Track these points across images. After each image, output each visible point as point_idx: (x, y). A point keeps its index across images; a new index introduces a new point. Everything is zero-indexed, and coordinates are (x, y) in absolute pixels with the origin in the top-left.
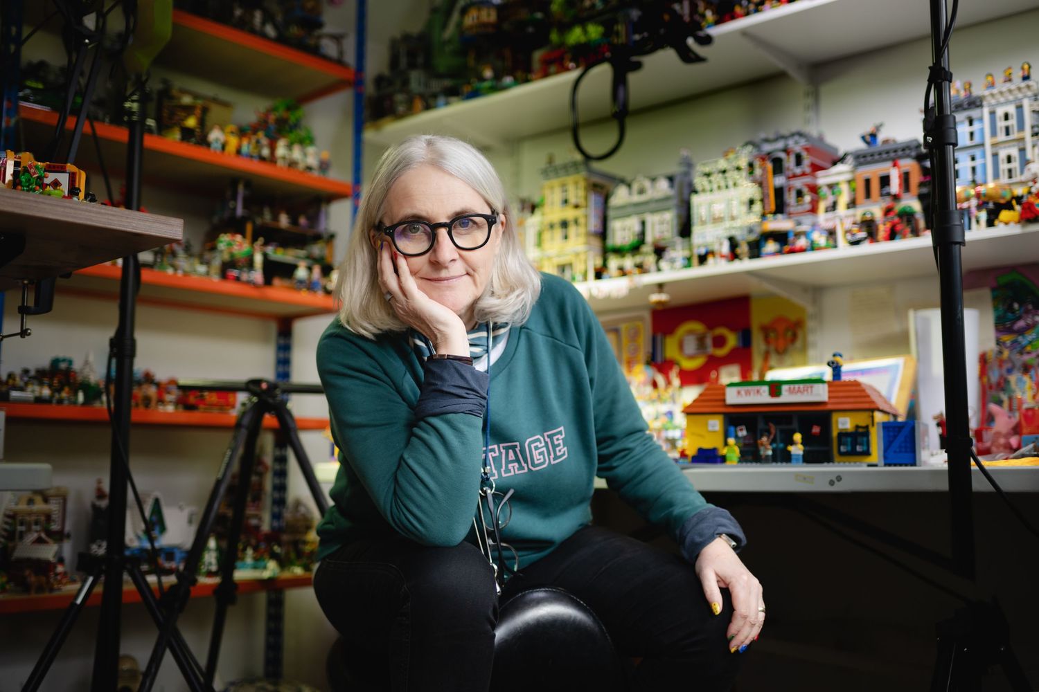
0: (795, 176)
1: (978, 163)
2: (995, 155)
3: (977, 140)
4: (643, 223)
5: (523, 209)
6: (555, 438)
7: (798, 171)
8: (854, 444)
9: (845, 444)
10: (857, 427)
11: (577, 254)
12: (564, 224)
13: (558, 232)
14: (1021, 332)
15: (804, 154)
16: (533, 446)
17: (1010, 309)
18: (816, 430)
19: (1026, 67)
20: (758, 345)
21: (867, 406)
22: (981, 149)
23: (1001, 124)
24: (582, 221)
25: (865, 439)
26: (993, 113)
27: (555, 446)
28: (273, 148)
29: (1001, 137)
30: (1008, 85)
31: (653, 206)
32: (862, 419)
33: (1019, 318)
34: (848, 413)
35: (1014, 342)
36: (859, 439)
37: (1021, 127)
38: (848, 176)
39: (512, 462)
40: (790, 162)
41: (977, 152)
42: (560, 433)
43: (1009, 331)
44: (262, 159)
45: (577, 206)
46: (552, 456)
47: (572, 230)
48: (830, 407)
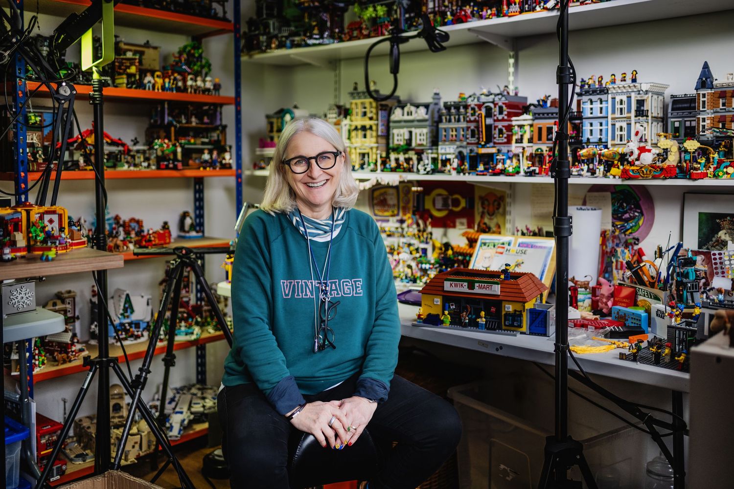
0: (498, 120)
1: (604, 127)
2: (613, 125)
3: (603, 114)
4: (411, 133)
5: (339, 114)
6: (357, 283)
7: (500, 117)
8: (513, 321)
9: (508, 320)
10: (515, 311)
11: (372, 148)
12: (364, 128)
13: (360, 133)
14: (627, 220)
15: (504, 108)
16: (345, 283)
17: (621, 206)
18: (493, 309)
19: (635, 73)
20: (478, 209)
21: (521, 300)
22: (606, 119)
23: (618, 106)
24: (374, 128)
25: (519, 319)
26: (614, 99)
27: (357, 287)
28: (184, 81)
29: (617, 115)
30: (623, 83)
31: (416, 123)
32: (518, 307)
33: (626, 212)
34: (510, 303)
35: (623, 226)
36: (516, 318)
37: (629, 111)
38: (530, 122)
39: (334, 290)
40: (496, 111)
41: (604, 121)
42: (360, 281)
43: (620, 219)
44: (178, 89)
45: (371, 119)
46: (355, 292)
47: (368, 133)
48: (501, 298)
